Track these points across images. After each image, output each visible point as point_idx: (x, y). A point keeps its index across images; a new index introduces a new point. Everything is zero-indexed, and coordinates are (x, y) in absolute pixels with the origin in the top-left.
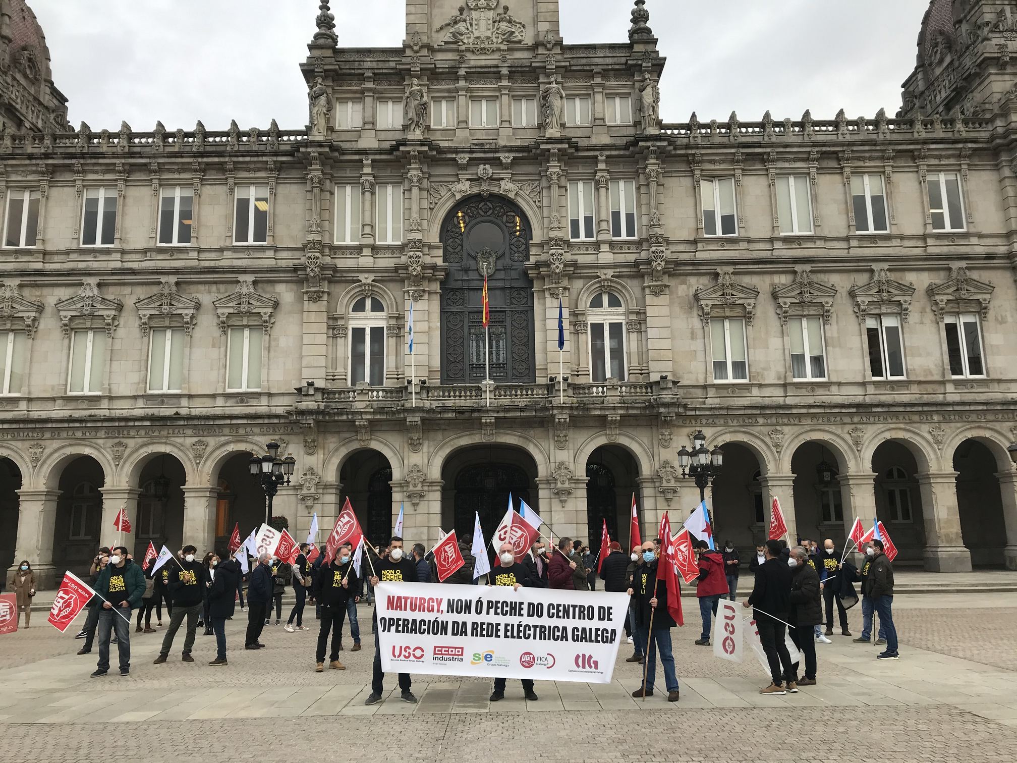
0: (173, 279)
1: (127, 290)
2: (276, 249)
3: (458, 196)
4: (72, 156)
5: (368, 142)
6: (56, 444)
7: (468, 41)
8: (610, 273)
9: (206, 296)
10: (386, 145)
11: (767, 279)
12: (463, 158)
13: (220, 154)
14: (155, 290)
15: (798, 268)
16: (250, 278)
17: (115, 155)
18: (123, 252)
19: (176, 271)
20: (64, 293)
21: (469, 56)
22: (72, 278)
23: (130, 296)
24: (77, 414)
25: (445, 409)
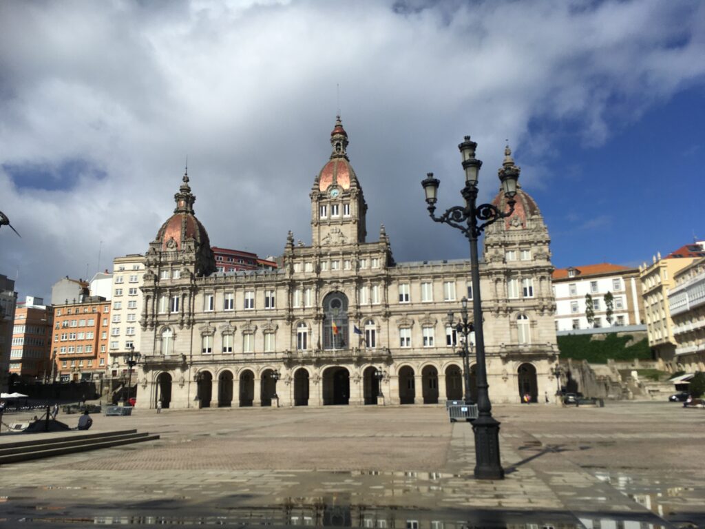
0: (249, 319)
1: (237, 323)
2: (277, 310)
3: (327, 292)
4: (221, 284)
5: (302, 277)
6: (221, 367)
7: (331, 243)
8: (371, 315)
9: (258, 324)
10: (308, 278)
11: (417, 316)
12: (328, 281)
13: (261, 282)
14: (245, 323)
15: (426, 312)
16: (270, 319)
17: (233, 283)
18: (236, 312)
19: (250, 317)
20: (221, 324)
21: (332, 248)
22: (222, 320)
23: (238, 324)
24: (225, 359)
25: (323, 357)
